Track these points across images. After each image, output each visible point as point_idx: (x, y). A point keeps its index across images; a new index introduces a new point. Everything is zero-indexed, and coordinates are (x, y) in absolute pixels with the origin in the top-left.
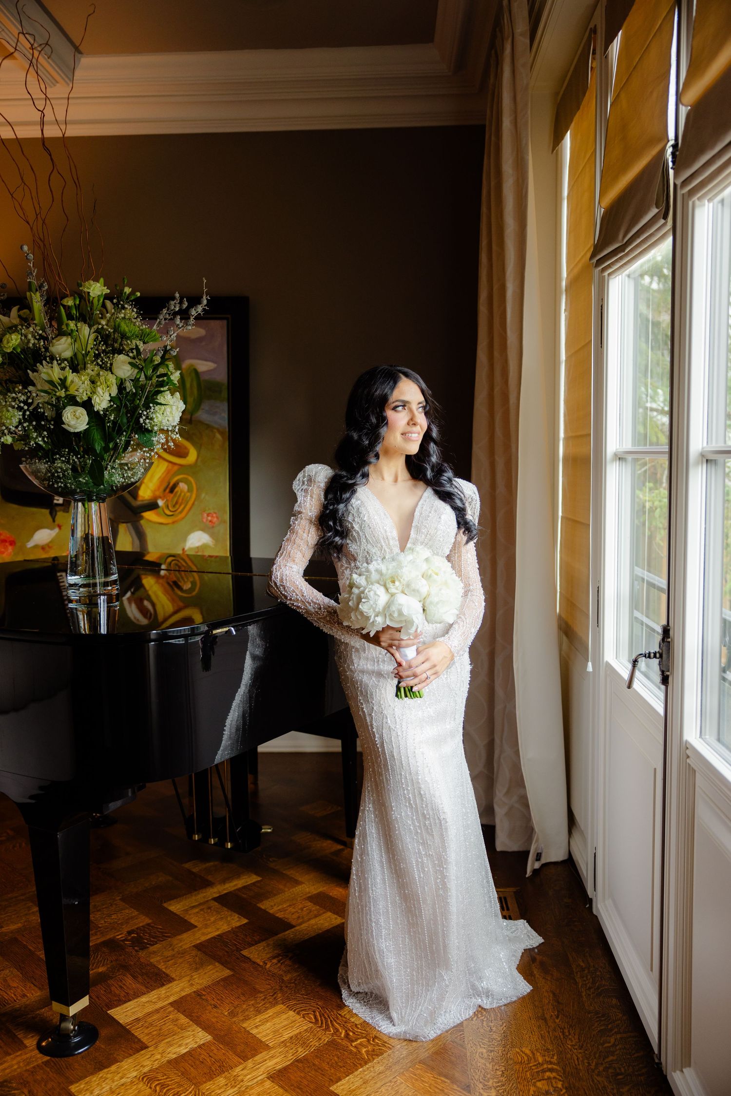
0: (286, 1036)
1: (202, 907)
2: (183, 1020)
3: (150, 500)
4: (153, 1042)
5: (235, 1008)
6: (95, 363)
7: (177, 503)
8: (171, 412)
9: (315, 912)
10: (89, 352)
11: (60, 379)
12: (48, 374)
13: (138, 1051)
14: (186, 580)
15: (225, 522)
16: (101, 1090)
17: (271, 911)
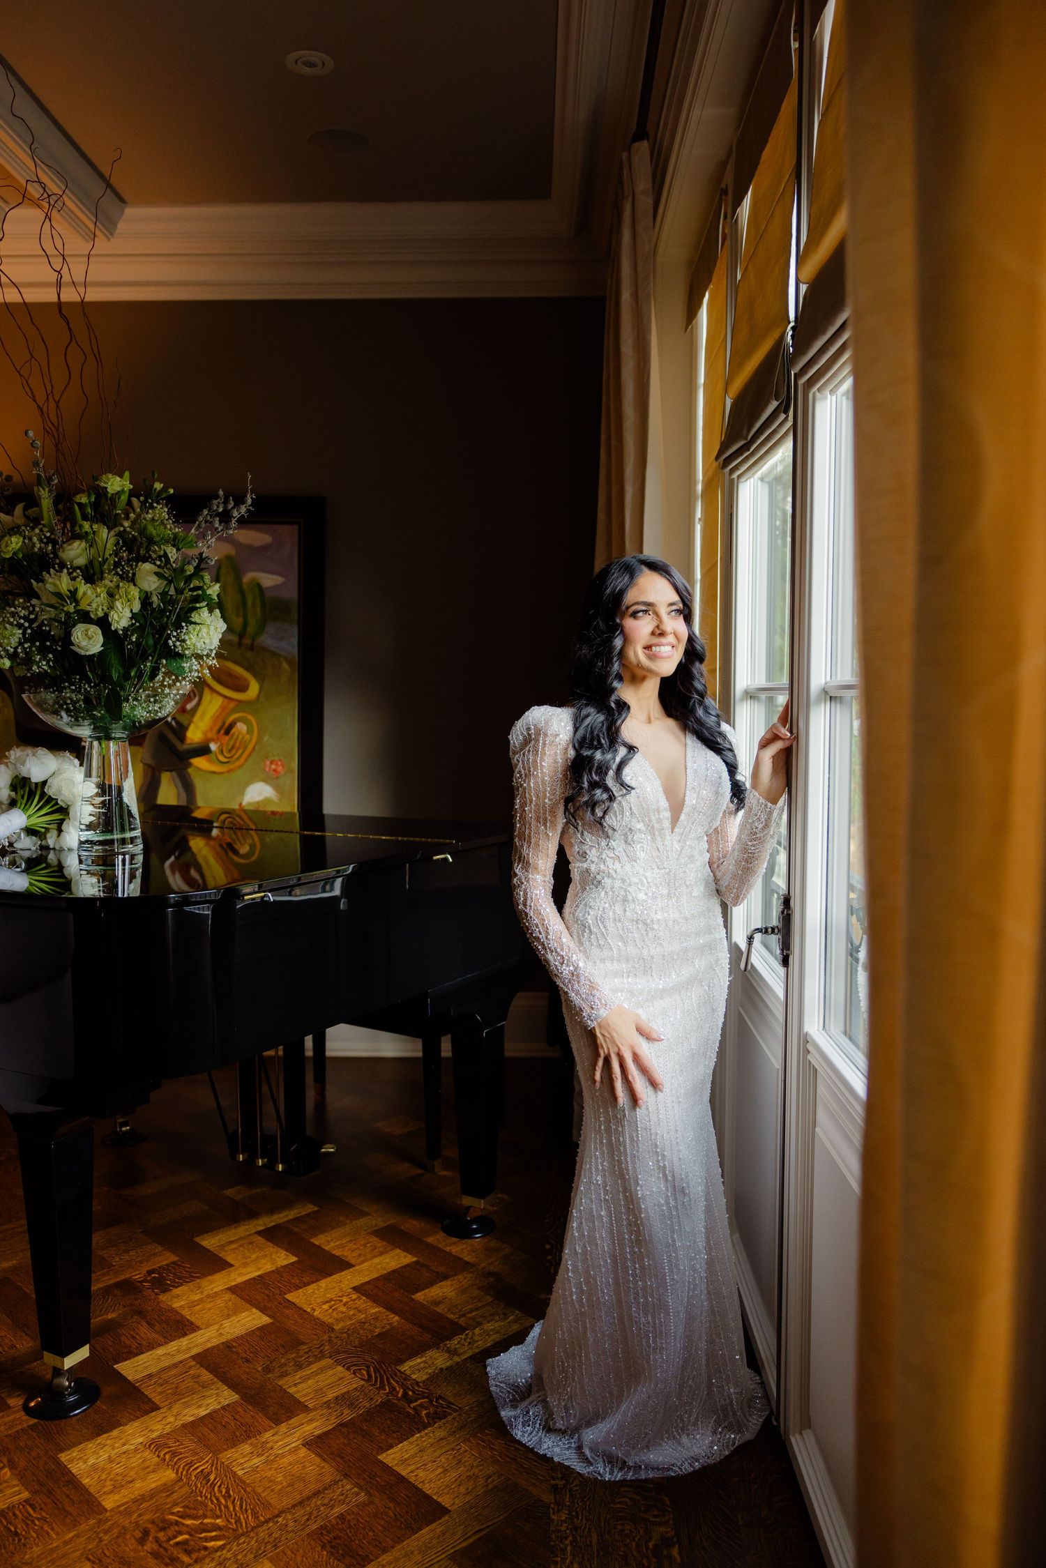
0: (331, 1395)
1: (241, 1242)
2: (206, 1376)
3: (200, 743)
4: (167, 1402)
5: (271, 1362)
6: (113, 572)
7: (233, 747)
8: (208, 633)
9: (381, 1249)
10: (107, 559)
11: (70, 591)
12: (55, 585)
13: (147, 1412)
14: (243, 842)
15: (292, 771)
16: (97, 1459)
17: (327, 1248)
